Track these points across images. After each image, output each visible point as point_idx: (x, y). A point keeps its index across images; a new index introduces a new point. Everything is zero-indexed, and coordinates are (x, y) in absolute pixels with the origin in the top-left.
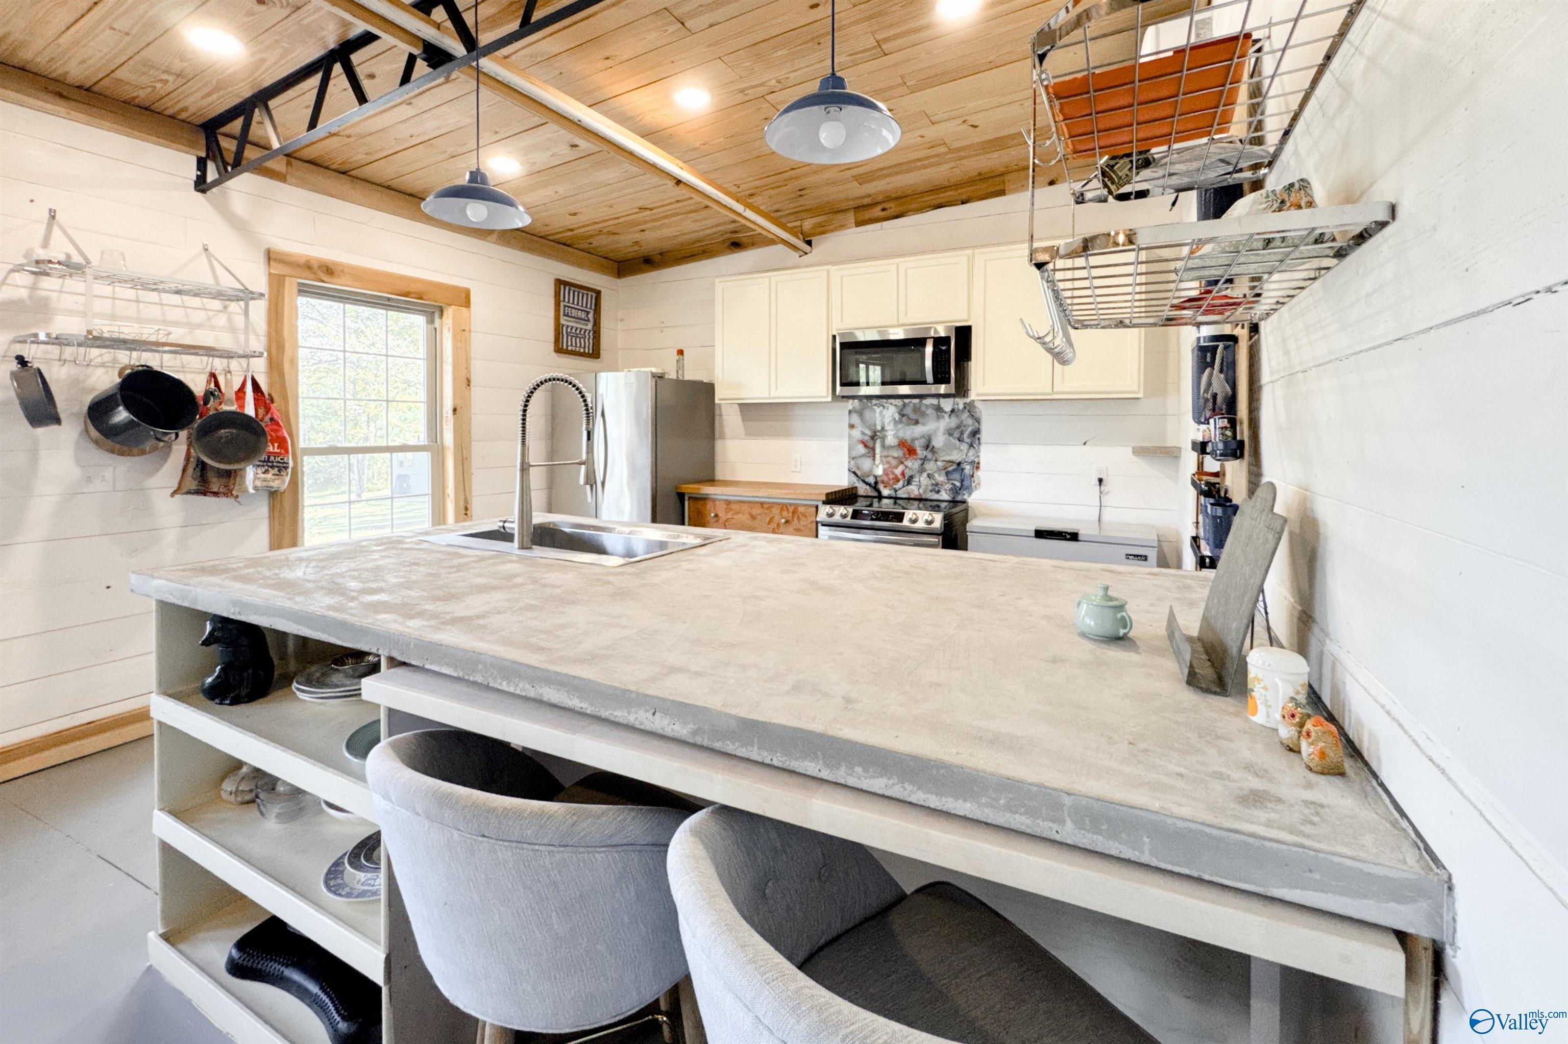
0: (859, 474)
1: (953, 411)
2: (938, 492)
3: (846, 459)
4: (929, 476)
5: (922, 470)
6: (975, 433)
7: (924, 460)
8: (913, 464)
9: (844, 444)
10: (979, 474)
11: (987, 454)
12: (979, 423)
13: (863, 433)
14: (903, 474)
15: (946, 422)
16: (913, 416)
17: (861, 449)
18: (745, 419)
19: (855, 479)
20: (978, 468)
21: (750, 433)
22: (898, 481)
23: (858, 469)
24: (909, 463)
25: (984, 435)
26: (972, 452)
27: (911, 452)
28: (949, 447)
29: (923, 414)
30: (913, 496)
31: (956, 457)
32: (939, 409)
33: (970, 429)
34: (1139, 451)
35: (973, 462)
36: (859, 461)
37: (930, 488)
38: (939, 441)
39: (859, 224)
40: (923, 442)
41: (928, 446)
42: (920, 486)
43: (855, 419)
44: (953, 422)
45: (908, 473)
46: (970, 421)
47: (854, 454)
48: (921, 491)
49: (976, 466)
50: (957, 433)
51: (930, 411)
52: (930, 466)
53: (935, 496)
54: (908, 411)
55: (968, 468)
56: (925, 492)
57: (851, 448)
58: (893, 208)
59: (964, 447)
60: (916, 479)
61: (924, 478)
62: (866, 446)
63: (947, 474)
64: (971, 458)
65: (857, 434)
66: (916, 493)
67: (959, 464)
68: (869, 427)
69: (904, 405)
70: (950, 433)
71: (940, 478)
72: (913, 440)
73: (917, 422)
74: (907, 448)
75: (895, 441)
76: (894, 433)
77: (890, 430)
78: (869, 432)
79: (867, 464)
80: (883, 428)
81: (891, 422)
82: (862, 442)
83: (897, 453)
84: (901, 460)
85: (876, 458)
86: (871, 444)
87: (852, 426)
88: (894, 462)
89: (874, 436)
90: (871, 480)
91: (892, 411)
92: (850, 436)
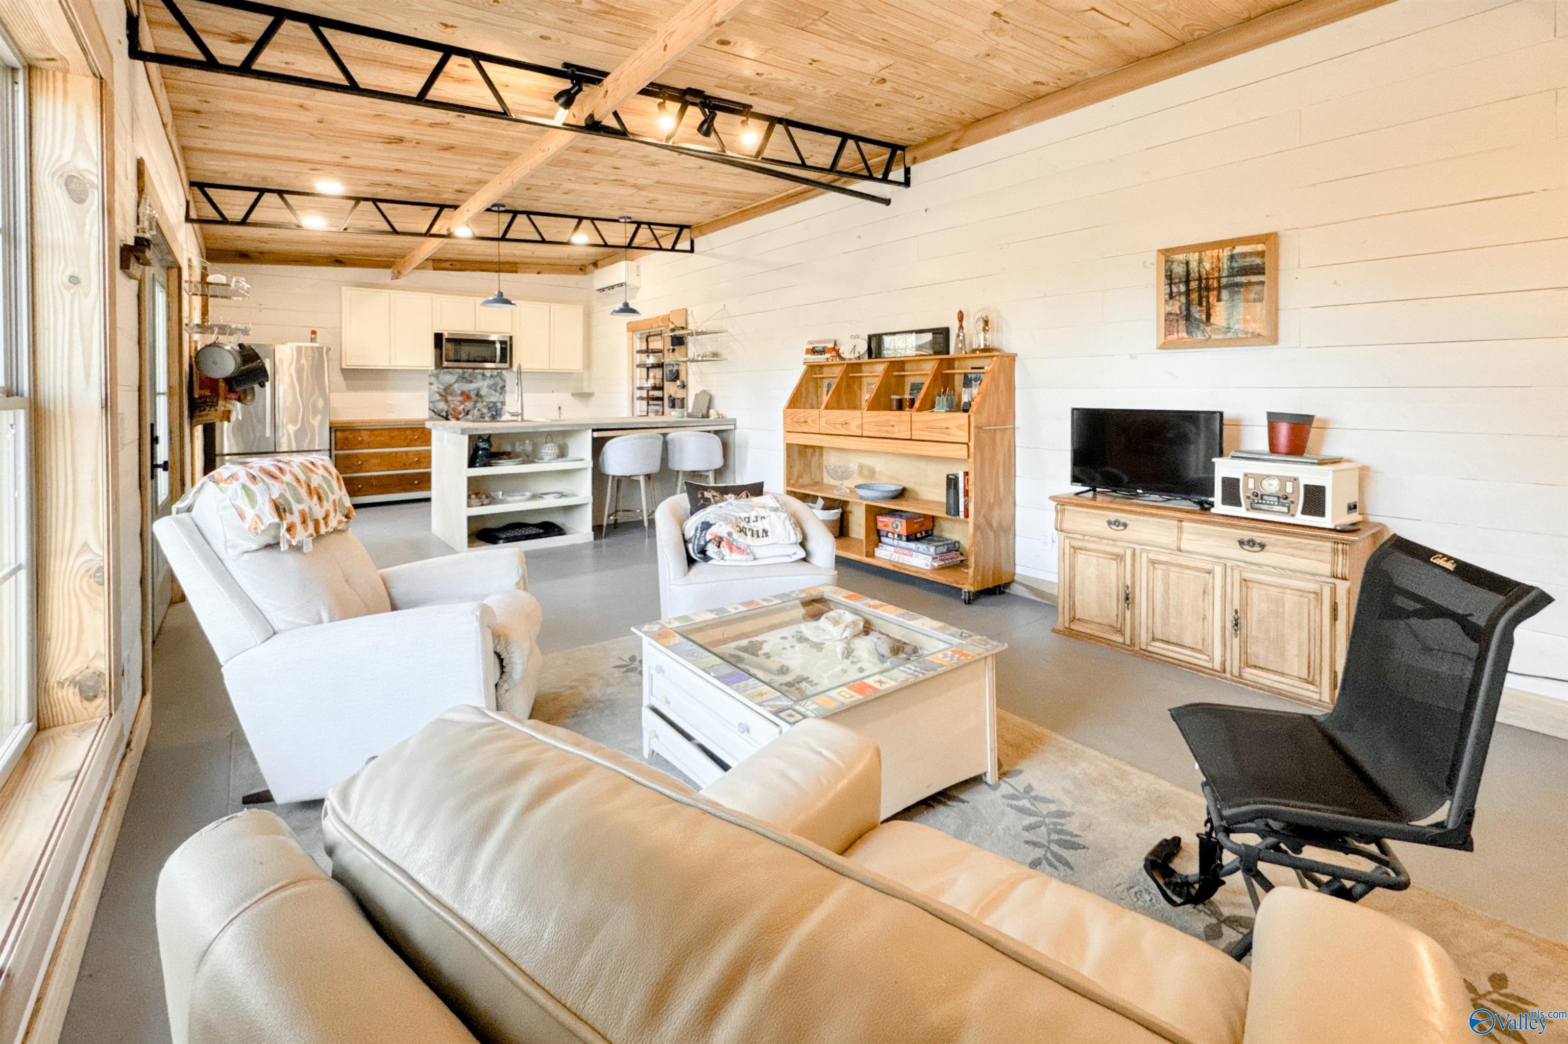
0: (437, 411)
1: (491, 376)
2: (484, 418)
3: (428, 403)
4: (479, 410)
5: (474, 407)
6: (503, 388)
7: (476, 402)
8: (469, 405)
9: (426, 394)
10: (505, 407)
11: (509, 398)
12: (504, 381)
13: (439, 388)
14: (464, 410)
15: (487, 382)
16: (469, 378)
17: (437, 397)
19: (433, 414)
20: (504, 405)
22: (460, 413)
24: (467, 404)
25: (507, 388)
26: (501, 397)
27: (469, 398)
28: (489, 395)
29: (476, 378)
31: (493, 399)
32: (483, 375)
33: (500, 386)
34: (573, 395)
35: (501, 402)
36: (437, 403)
37: (480, 416)
38: (483, 392)
39: (435, 269)
40: (475, 392)
41: (478, 395)
42: (473, 416)
43: (433, 379)
44: (492, 382)
45: (467, 409)
46: (500, 382)
47: (433, 399)
48: (474, 418)
49: (503, 403)
50: (492, 387)
51: (480, 376)
52: (479, 405)
53: (483, 420)
54: (466, 375)
55: (499, 405)
56: (477, 418)
57: (430, 397)
58: (458, 266)
59: (497, 394)
60: (471, 412)
61: (476, 411)
62: (441, 395)
63: (489, 408)
64: (501, 399)
65: (434, 388)
66: (472, 419)
67: (495, 403)
68: (442, 384)
69: (464, 373)
70: (490, 387)
71: (485, 410)
72: (469, 391)
73: (471, 382)
74: (466, 396)
75: (459, 392)
76: (458, 387)
77: (456, 386)
78: (442, 387)
79: (442, 406)
80: (451, 385)
81: (456, 382)
82: (438, 393)
83: (460, 398)
84: (462, 403)
85: (447, 401)
86: (443, 394)
87: (431, 384)
88: (458, 404)
89: (446, 389)
90: (444, 414)
91: (457, 375)
92: (430, 389)
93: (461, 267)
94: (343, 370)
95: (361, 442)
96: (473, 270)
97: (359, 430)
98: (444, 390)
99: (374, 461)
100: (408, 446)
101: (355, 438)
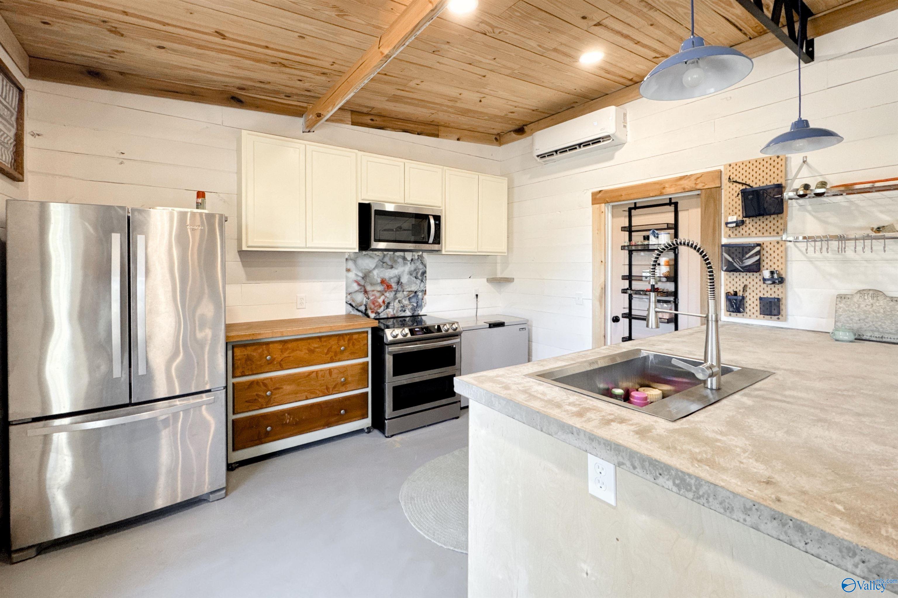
0: (354, 305)
1: (412, 260)
2: (405, 311)
3: (345, 295)
4: (399, 302)
5: (395, 298)
6: (424, 273)
7: (397, 291)
8: (389, 295)
9: (343, 284)
10: (426, 297)
11: (430, 286)
12: (426, 267)
13: (357, 275)
14: (384, 302)
15: (409, 267)
16: (390, 263)
17: (355, 287)
19: (350, 308)
20: (425, 294)
22: (381, 307)
23: (353, 301)
24: (387, 294)
25: (428, 275)
26: (422, 284)
27: (389, 287)
28: (410, 283)
29: (395, 261)
30: (390, 316)
31: (414, 288)
32: (404, 258)
33: (421, 271)
35: (422, 291)
36: (354, 296)
37: (400, 309)
38: (405, 279)
39: (354, 123)
40: (395, 280)
41: (398, 283)
42: (394, 309)
43: (351, 265)
44: (412, 267)
45: (387, 301)
46: (421, 266)
47: (351, 290)
48: (395, 312)
49: (424, 292)
50: (413, 273)
51: (400, 260)
52: (400, 295)
53: (403, 314)
54: (387, 259)
55: (420, 294)
56: (397, 312)
57: (347, 287)
58: (379, 121)
59: (418, 282)
60: (392, 305)
61: (396, 304)
62: (359, 285)
63: (410, 299)
64: (422, 288)
65: (352, 275)
66: (392, 313)
67: (416, 292)
68: (361, 271)
69: (384, 255)
70: (411, 273)
71: (406, 302)
72: (390, 278)
73: (392, 267)
74: (386, 284)
75: (379, 280)
76: (377, 275)
77: (375, 272)
78: (361, 274)
79: (360, 298)
80: (370, 272)
81: (376, 267)
82: (356, 282)
83: (380, 288)
84: (382, 293)
85: (366, 292)
86: (362, 283)
87: (348, 270)
88: (378, 294)
89: (365, 277)
90: (363, 308)
91: (377, 260)
92: (347, 277)
93: (383, 124)
94: (241, 253)
95: (270, 362)
96: (394, 129)
97: (268, 344)
98: (364, 278)
99: (288, 388)
100: (332, 361)
101: (261, 356)
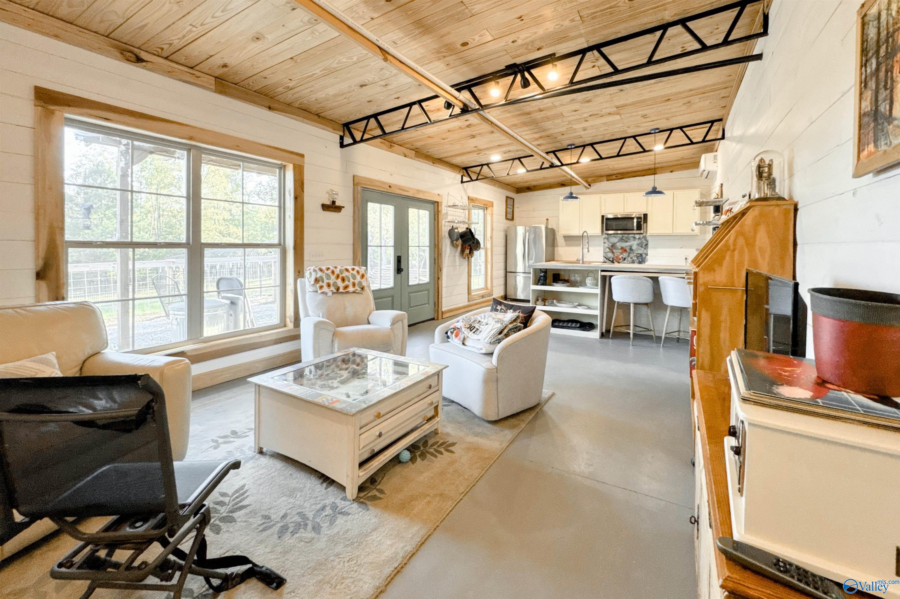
0: (607, 258)
1: (639, 238)
3: (603, 253)
4: (631, 258)
5: (629, 256)
6: (647, 245)
7: (629, 253)
8: (625, 255)
9: (602, 249)
10: (648, 257)
11: (650, 251)
12: (647, 241)
13: (608, 245)
14: (622, 257)
15: (636, 242)
16: (626, 240)
17: (608, 250)
18: (565, 240)
19: (605, 259)
21: (568, 245)
22: (620, 259)
23: (606, 256)
25: (649, 246)
26: (645, 251)
27: (625, 251)
28: (638, 249)
29: (629, 239)
31: (640, 252)
32: (634, 238)
33: (645, 244)
36: (607, 254)
37: (631, 261)
38: (634, 248)
39: (608, 180)
40: (629, 248)
41: (631, 249)
42: (628, 261)
43: (606, 241)
44: (639, 241)
45: (624, 257)
46: (644, 241)
47: (606, 251)
49: (647, 254)
50: (640, 245)
51: (632, 238)
52: (631, 255)
54: (624, 238)
55: (644, 255)
57: (604, 250)
58: (619, 176)
59: (643, 249)
60: (626, 259)
61: (629, 259)
63: (637, 257)
65: (606, 245)
67: (641, 254)
68: (610, 243)
69: (623, 236)
70: (638, 245)
71: (635, 258)
72: (626, 247)
73: (627, 242)
74: (624, 250)
75: (620, 247)
76: (619, 245)
77: (618, 244)
78: (610, 245)
79: (610, 255)
80: (615, 244)
81: (619, 242)
82: (608, 248)
83: (620, 251)
84: (621, 253)
85: (613, 253)
86: (611, 248)
87: (604, 243)
88: (619, 254)
90: (611, 259)
91: (619, 238)
92: (604, 246)
93: (622, 177)
96: (628, 177)
98: (612, 246)
